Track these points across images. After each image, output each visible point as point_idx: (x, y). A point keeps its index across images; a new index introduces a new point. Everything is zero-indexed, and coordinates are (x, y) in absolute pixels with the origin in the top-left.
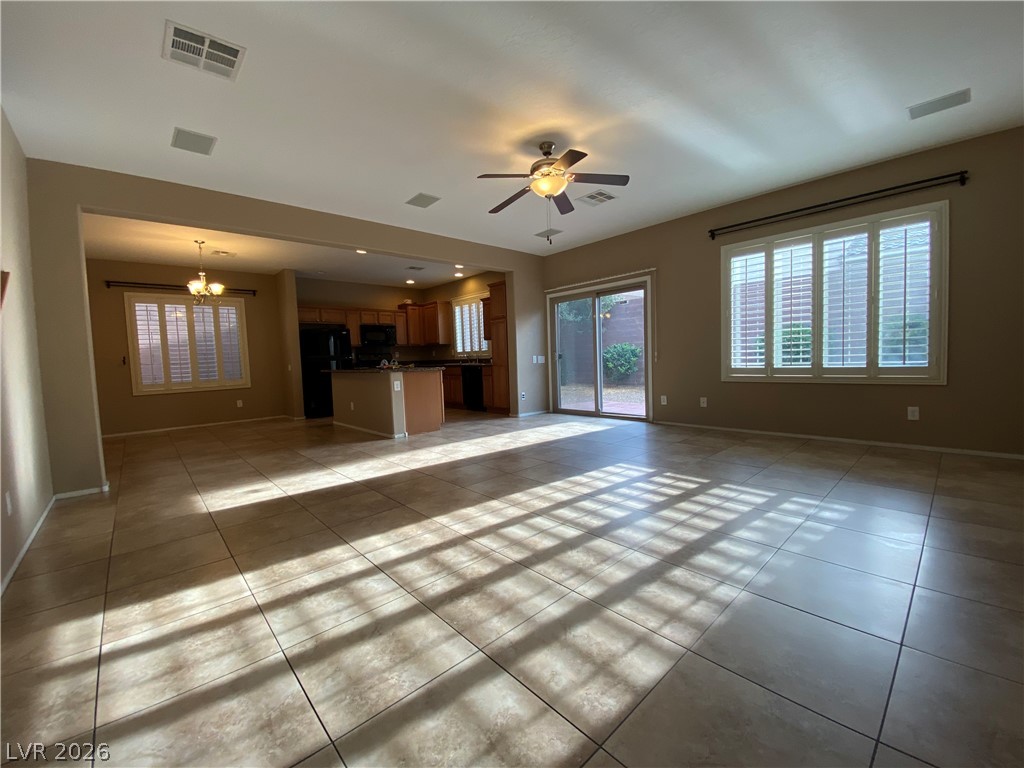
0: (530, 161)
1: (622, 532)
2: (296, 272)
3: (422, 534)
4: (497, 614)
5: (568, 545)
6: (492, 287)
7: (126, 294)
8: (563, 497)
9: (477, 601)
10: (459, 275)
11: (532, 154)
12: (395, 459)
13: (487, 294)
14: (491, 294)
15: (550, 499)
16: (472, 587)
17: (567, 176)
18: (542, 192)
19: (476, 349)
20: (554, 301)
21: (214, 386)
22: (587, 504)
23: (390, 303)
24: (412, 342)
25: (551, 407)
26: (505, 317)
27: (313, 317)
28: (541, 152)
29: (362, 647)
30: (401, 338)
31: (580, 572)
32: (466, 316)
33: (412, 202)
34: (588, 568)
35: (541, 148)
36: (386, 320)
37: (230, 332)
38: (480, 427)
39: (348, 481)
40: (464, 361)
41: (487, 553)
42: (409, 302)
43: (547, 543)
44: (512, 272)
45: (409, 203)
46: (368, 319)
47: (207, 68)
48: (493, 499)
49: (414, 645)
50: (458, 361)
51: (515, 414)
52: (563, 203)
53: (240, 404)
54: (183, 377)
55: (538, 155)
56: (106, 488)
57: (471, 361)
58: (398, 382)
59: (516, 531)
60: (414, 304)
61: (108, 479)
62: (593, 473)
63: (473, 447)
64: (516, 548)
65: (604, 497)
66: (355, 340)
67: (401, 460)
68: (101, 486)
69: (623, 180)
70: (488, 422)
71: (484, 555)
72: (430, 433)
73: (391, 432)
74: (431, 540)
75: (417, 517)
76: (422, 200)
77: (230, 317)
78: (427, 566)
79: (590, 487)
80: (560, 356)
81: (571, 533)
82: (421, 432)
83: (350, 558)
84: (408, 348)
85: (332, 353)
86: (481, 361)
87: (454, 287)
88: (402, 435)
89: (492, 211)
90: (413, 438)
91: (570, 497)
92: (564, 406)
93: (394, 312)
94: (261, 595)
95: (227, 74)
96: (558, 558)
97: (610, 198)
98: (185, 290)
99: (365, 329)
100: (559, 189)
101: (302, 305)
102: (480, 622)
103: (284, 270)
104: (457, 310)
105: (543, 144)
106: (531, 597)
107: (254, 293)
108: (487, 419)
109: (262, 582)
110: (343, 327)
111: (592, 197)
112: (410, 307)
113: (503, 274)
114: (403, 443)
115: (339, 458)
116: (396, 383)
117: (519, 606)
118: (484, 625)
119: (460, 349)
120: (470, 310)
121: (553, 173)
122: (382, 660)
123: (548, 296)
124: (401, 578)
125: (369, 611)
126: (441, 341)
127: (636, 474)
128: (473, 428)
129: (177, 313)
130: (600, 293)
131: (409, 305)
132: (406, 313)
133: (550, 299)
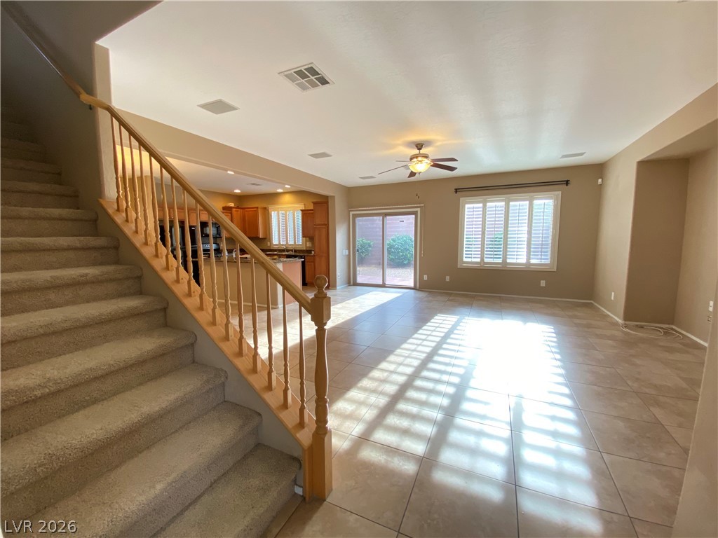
6: (315, 203)
10: (279, 190)
13: (306, 207)
19: (291, 242)
25: (352, 281)
26: (326, 225)
40: (281, 251)
42: (232, 205)
44: (334, 197)
47: (298, 84)
50: (275, 250)
51: (334, 287)
57: (288, 251)
60: (237, 207)
86: (296, 251)
87: (271, 198)
99: (203, 225)
104: (274, 215)
112: (234, 209)
113: (326, 197)
119: (275, 242)
123: (351, 213)
126: (261, 235)
130: (388, 215)
131: (233, 207)
132: (231, 213)
133: (353, 214)
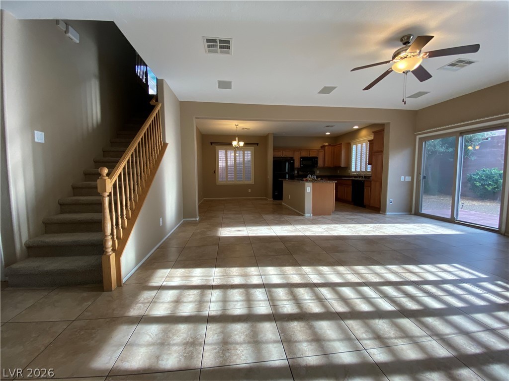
0: (393, 51)
1: (430, 320)
2: (273, 134)
3: (293, 274)
4: (307, 341)
5: (380, 314)
6: (375, 133)
7: (216, 147)
8: (393, 278)
9: (300, 327)
10: (356, 127)
11: (394, 46)
12: (299, 227)
13: (372, 138)
14: (374, 137)
15: (382, 277)
16: (303, 316)
17: (422, 55)
18: (400, 70)
19: (363, 170)
20: (422, 140)
21: (241, 183)
22: (410, 289)
23: (317, 145)
24: (326, 165)
25: (413, 211)
26: (382, 152)
27: (280, 154)
28: (401, 43)
29: (237, 325)
30: (320, 163)
31: (379, 338)
32: (359, 150)
33: (321, 92)
34: (386, 338)
35: (402, 40)
36: (313, 154)
37: (248, 161)
38: (356, 217)
39: (274, 235)
40: (355, 177)
41: (322, 299)
42: (327, 144)
43: (365, 307)
44: (389, 123)
45: (319, 93)
46: (304, 154)
47: (221, 52)
48: (342, 266)
49: (257, 337)
50: (352, 177)
51: (384, 211)
52: (422, 74)
53: (250, 191)
54: (231, 179)
55: (398, 46)
56: (198, 219)
57: (360, 177)
58: (309, 188)
59: (347, 292)
60: (329, 145)
61: (199, 216)
62: (427, 267)
63: (346, 229)
64: (341, 303)
65: (428, 287)
66: (297, 164)
67: (303, 228)
68: (196, 218)
69: (475, 48)
70: (364, 215)
71: (320, 300)
72: (325, 216)
73: (304, 212)
74: (296, 279)
75: (295, 263)
76: (327, 90)
77: (248, 155)
78: (286, 294)
79: (419, 276)
80: (424, 177)
81: (387, 306)
82: (320, 215)
83: (255, 275)
84: (323, 168)
85: (287, 171)
86: (365, 177)
87: (352, 135)
88: (309, 215)
89: (365, 89)
90: (315, 217)
91: (398, 280)
92: (424, 211)
93: (318, 150)
94: (216, 280)
95: (228, 53)
96: (367, 321)
97: (470, 63)
98: (231, 144)
99: (303, 159)
100: (414, 65)
101: (275, 149)
102: (296, 342)
103: (269, 134)
104: (354, 147)
105: (403, 37)
106: (334, 340)
107: (257, 144)
108: (362, 212)
109: (220, 274)
110: (292, 159)
111: (453, 65)
112: (326, 147)
113: (383, 125)
114: (309, 220)
115: (276, 221)
116: (308, 188)
117: (323, 343)
118: (297, 344)
119: (353, 170)
120: (362, 147)
121: (410, 55)
122: (240, 337)
123: (418, 137)
124: (271, 296)
125: (250, 307)
126: (343, 165)
127: (467, 276)
128: (352, 217)
129: (231, 153)
130: (462, 133)
131: (327, 146)
132: (324, 150)
133: (420, 138)
